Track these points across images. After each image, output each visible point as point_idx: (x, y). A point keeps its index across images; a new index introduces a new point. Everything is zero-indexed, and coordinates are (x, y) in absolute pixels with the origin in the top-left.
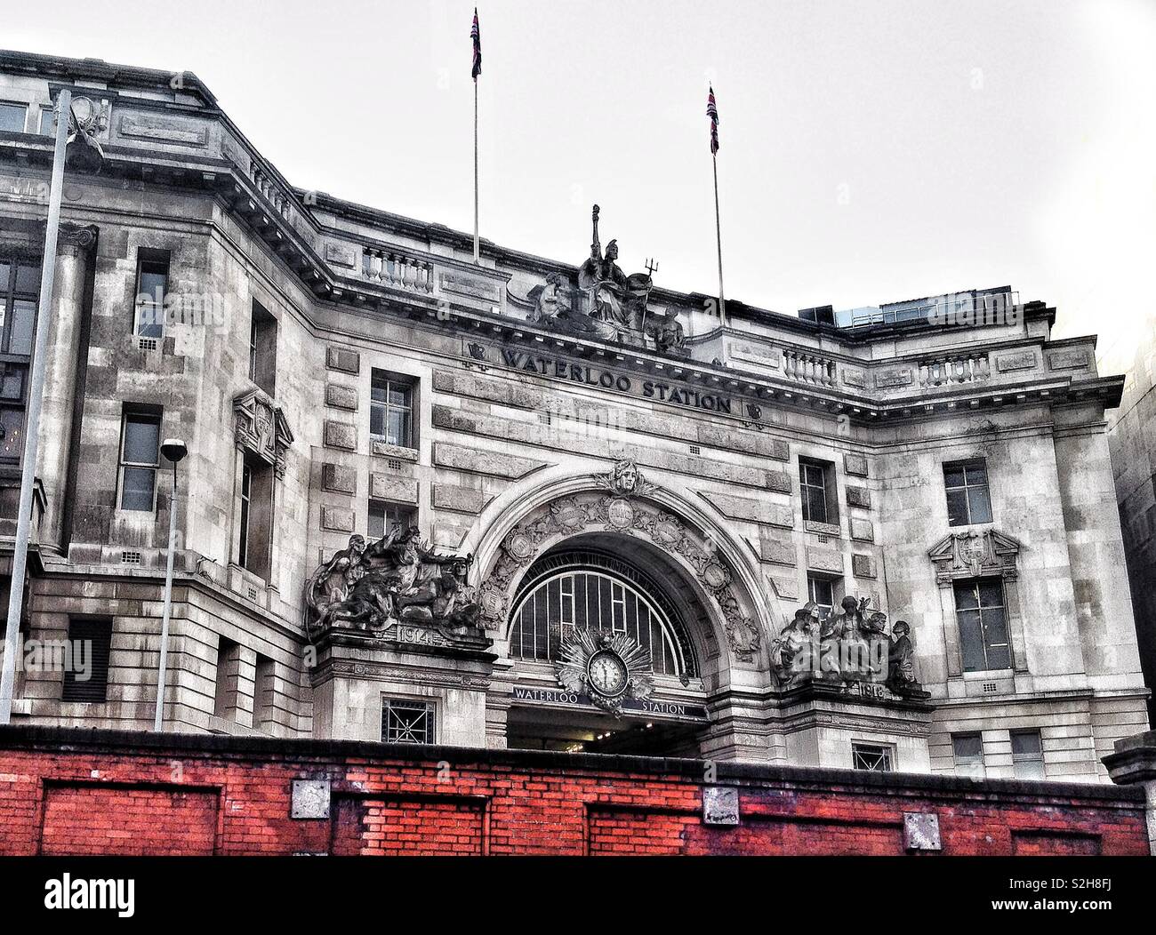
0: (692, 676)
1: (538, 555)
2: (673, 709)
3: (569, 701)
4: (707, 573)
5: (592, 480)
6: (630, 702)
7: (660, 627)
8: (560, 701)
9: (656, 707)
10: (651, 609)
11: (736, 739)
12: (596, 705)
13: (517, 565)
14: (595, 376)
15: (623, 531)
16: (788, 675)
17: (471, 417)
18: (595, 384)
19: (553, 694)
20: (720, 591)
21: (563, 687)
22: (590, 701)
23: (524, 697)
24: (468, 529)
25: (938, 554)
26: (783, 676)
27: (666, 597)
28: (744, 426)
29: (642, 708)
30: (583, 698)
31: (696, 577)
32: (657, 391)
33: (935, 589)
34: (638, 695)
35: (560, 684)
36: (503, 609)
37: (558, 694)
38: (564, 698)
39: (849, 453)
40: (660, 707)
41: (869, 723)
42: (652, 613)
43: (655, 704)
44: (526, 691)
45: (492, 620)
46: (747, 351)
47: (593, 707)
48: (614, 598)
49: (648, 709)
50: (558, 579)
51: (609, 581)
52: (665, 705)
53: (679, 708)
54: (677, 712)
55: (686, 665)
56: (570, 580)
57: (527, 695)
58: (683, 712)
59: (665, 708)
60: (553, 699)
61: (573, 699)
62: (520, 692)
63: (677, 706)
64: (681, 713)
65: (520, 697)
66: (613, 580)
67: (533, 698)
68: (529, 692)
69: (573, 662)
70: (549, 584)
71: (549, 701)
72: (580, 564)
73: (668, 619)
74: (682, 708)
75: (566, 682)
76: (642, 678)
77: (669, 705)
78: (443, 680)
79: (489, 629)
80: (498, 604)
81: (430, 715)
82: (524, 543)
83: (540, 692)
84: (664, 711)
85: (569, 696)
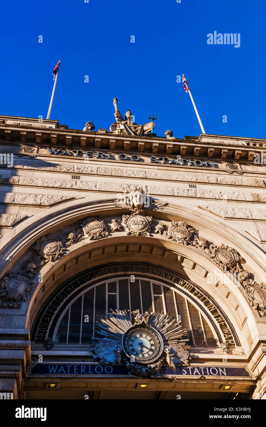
0: (234, 345)
1: (66, 253)
2: (214, 371)
3: (104, 373)
6: (168, 368)
7: (198, 311)
8: (95, 373)
9: (196, 370)
10: (186, 298)
12: (133, 374)
15: (142, 234)
20: (232, 267)
21: (98, 359)
22: (126, 370)
23: (56, 372)
27: (198, 288)
29: (181, 373)
30: (119, 368)
31: (210, 260)
34: (175, 360)
35: (95, 357)
36: (26, 291)
37: (93, 367)
38: (99, 370)
42: (189, 303)
44: (59, 366)
48: (154, 293)
49: (188, 374)
50: (105, 284)
51: (149, 282)
52: (206, 368)
53: (220, 370)
54: (219, 374)
55: (225, 336)
56: (114, 283)
57: (60, 370)
58: (225, 374)
59: (205, 370)
60: (87, 373)
61: (109, 370)
62: (53, 368)
63: (217, 368)
64: (223, 374)
65: (52, 372)
66: (152, 281)
67: (67, 372)
68: (62, 367)
69: (108, 337)
70: (97, 287)
71: (83, 373)
72: (122, 273)
73: (202, 304)
74: (222, 369)
75: (101, 355)
76: (178, 346)
77: (209, 368)
79: (10, 307)
80: (22, 287)
82: (53, 245)
83: (74, 366)
84: (205, 374)
85: (104, 367)
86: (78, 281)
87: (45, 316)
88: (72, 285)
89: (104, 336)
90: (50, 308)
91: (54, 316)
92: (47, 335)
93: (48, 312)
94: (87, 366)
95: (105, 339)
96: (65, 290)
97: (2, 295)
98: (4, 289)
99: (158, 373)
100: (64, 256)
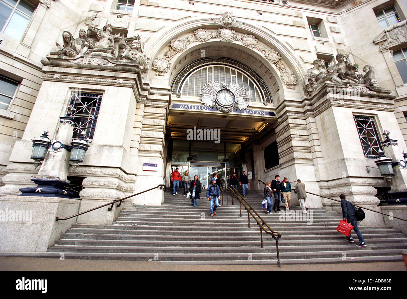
0: (269, 102)
1: (187, 49)
2: (259, 113)
3: (206, 110)
4: (270, 56)
5: (212, 21)
6: (237, 109)
7: (254, 85)
8: (202, 109)
10: (249, 78)
11: (290, 121)
12: (220, 111)
13: (177, 52)
15: (229, 41)
16: (313, 89)
19: (198, 107)
20: (276, 62)
21: (204, 104)
22: (217, 109)
23: (184, 108)
24: (150, 37)
25: (379, 39)
26: (310, 90)
27: (255, 73)
28: (281, 7)
29: (243, 112)
30: (213, 108)
31: (264, 58)
33: (380, 54)
34: (241, 107)
35: (202, 102)
36: (167, 67)
37: (201, 107)
38: (204, 108)
39: (328, 16)
40: (253, 112)
41: (361, 104)
42: (250, 80)
43: (250, 111)
44: (185, 105)
45: (162, 72)
47: (218, 112)
48: (232, 74)
49: (247, 113)
50: (206, 68)
51: (230, 69)
52: (255, 111)
53: (262, 112)
54: (261, 114)
55: (266, 98)
56: (211, 68)
57: (185, 107)
58: (264, 114)
59: (255, 112)
60: (198, 109)
61: (209, 109)
62: (182, 106)
63: (261, 112)
64: (263, 114)
65: (182, 108)
66: (231, 68)
67: (189, 109)
68: (186, 106)
69: (209, 94)
70: (202, 69)
71: (196, 109)
72: (216, 63)
73: (256, 81)
74: (263, 112)
75: (205, 102)
76: (243, 100)
77: (257, 111)
78: (105, 82)
79: (160, 76)
80: (165, 65)
81: (100, 100)
82: (180, 43)
83: (191, 106)
84: (255, 113)
85: (206, 107)
86: (192, 65)
87: (177, 82)
88: (189, 67)
89: (206, 93)
90: (178, 78)
91: (181, 82)
92: (178, 91)
95: (207, 94)
96: (186, 70)
97: (155, 69)
98: (156, 65)
99: (232, 112)
100: (186, 50)
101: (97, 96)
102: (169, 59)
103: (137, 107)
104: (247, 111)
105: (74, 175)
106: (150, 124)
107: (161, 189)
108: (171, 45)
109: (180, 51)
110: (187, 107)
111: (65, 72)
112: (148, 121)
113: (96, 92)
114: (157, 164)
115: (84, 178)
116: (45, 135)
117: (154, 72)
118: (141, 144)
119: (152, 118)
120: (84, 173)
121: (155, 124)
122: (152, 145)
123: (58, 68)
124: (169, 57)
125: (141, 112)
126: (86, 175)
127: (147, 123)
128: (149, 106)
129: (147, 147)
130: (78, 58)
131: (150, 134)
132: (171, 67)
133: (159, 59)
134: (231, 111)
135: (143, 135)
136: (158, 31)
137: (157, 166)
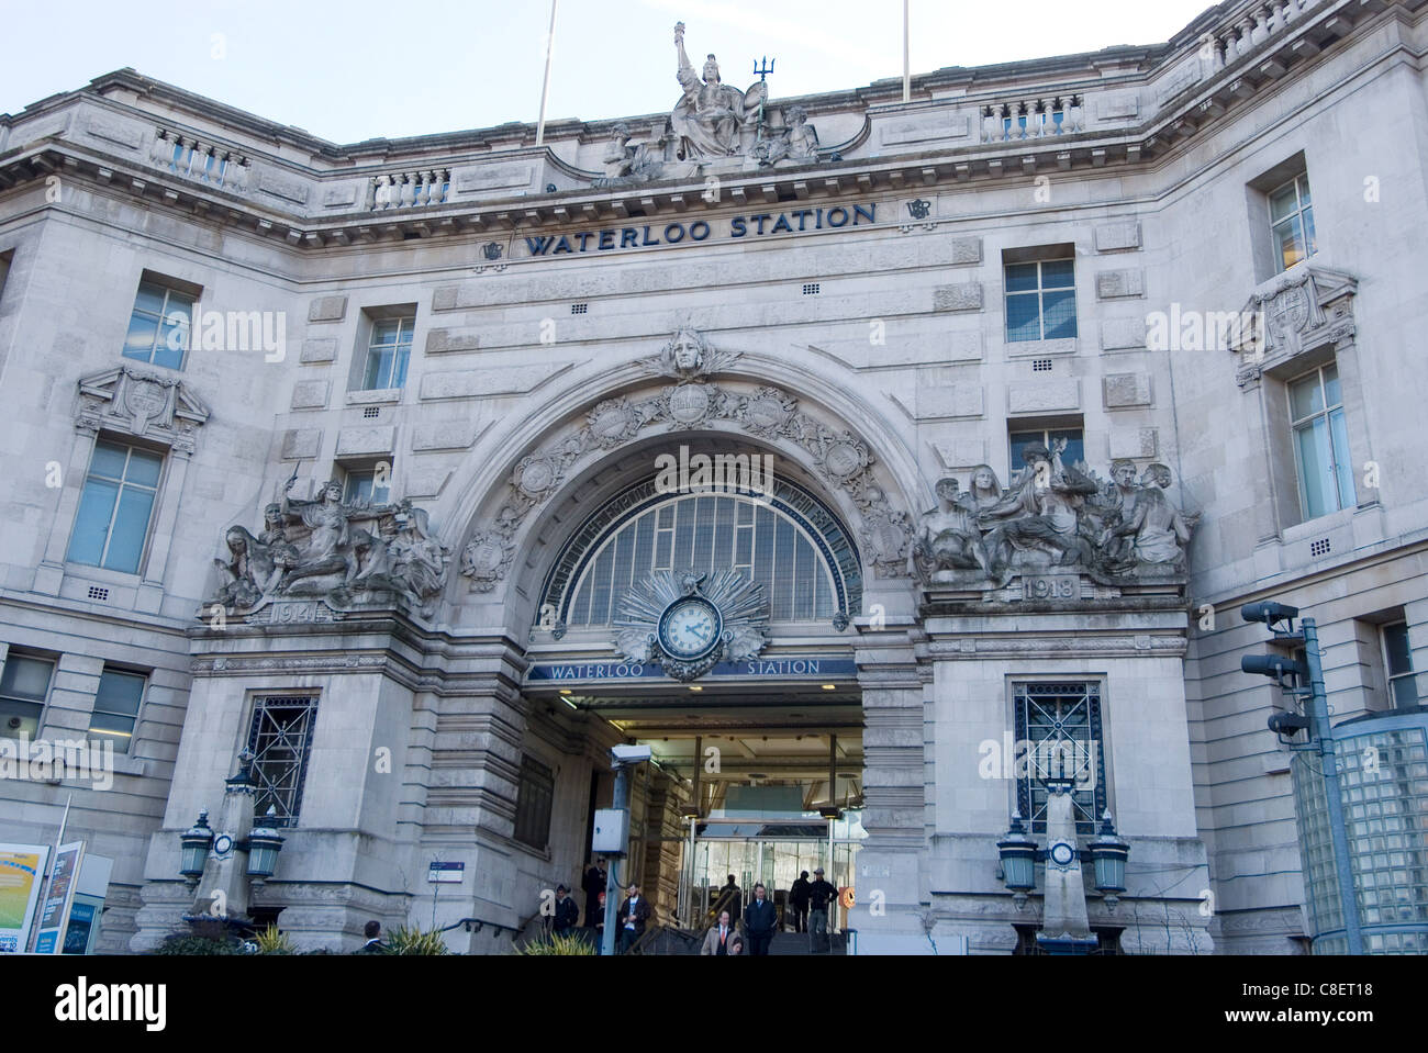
1: (564, 483)
2: (799, 667)
3: (629, 675)
4: (831, 458)
5: (638, 368)
6: (724, 663)
8: (616, 676)
9: (771, 667)
10: (797, 526)
11: (870, 700)
12: (668, 675)
13: (531, 504)
14: (657, 233)
15: (696, 425)
17: (473, 332)
18: (656, 243)
20: (852, 480)
21: (622, 655)
22: (662, 671)
23: (563, 677)
24: (454, 470)
27: (821, 505)
28: (901, 234)
29: (747, 671)
30: (651, 667)
31: (814, 468)
32: (752, 227)
34: (738, 653)
35: (618, 652)
36: (502, 562)
37: (614, 667)
38: (622, 671)
39: (1105, 221)
40: (776, 665)
41: (1042, 644)
43: (768, 663)
44: (567, 668)
45: (487, 579)
46: (910, 129)
48: (739, 523)
49: (757, 671)
50: (654, 512)
51: (733, 501)
53: (811, 664)
54: (806, 671)
55: (850, 598)
56: (670, 510)
57: (568, 673)
58: (817, 670)
59: (785, 666)
60: (606, 675)
61: (636, 671)
62: (558, 670)
63: (807, 662)
65: (557, 677)
66: (738, 498)
67: (576, 677)
68: (570, 668)
69: (639, 619)
70: (638, 520)
71: (600, 676)
73: (823, 537)
74: (814, 663)
75: (626, 649)
76: (748, 628)
77: (792, 662)
78: (323, 666)
79: (483, 592)
80: (495, 558)
81: (315, 712)
82: (541, 472)
83: (586, 667)
84: (785, 672)
85: (630, 667)
87: (557, 581)
91: (569, 581)
93: (559, 574)
94: (606, 667)
95: (634, 622)
96: (587, 532)
97: (468, 573)
98: (471, 562)
99: (710, 674)
100: (560, 488)
101: (308, 702)
102: (508, 532)
103: (414, 705)
104: (756, 667)
105: (261, 903)
106: (453, 747)
107: (468, 930)
108: (515, 480)
109: (542, 496)
110: (572, 673)
111: (235, 651)
112: (449, 741)
113: (304, 692)
114: (463, 864)
115: (281, 909)
116: (203, 822)
117: (467, 583)
118: (429, 809)
119: (459, 730)
120: (281, 899)
121: (465, 747)
122: (455, 810)
123: (221, 642)
124: (510, 523)
125: (427, 720)
126: (285, 902)
127: (444, 747)
128: (450, 696)
129: (442, 815)
130: (261, 610)
131: (454, 777)
132: (515, 557)
133: (478, 538)
134: (706, 672)
135: (435, 782)
136: (473, 445)
137: (462, 869)
